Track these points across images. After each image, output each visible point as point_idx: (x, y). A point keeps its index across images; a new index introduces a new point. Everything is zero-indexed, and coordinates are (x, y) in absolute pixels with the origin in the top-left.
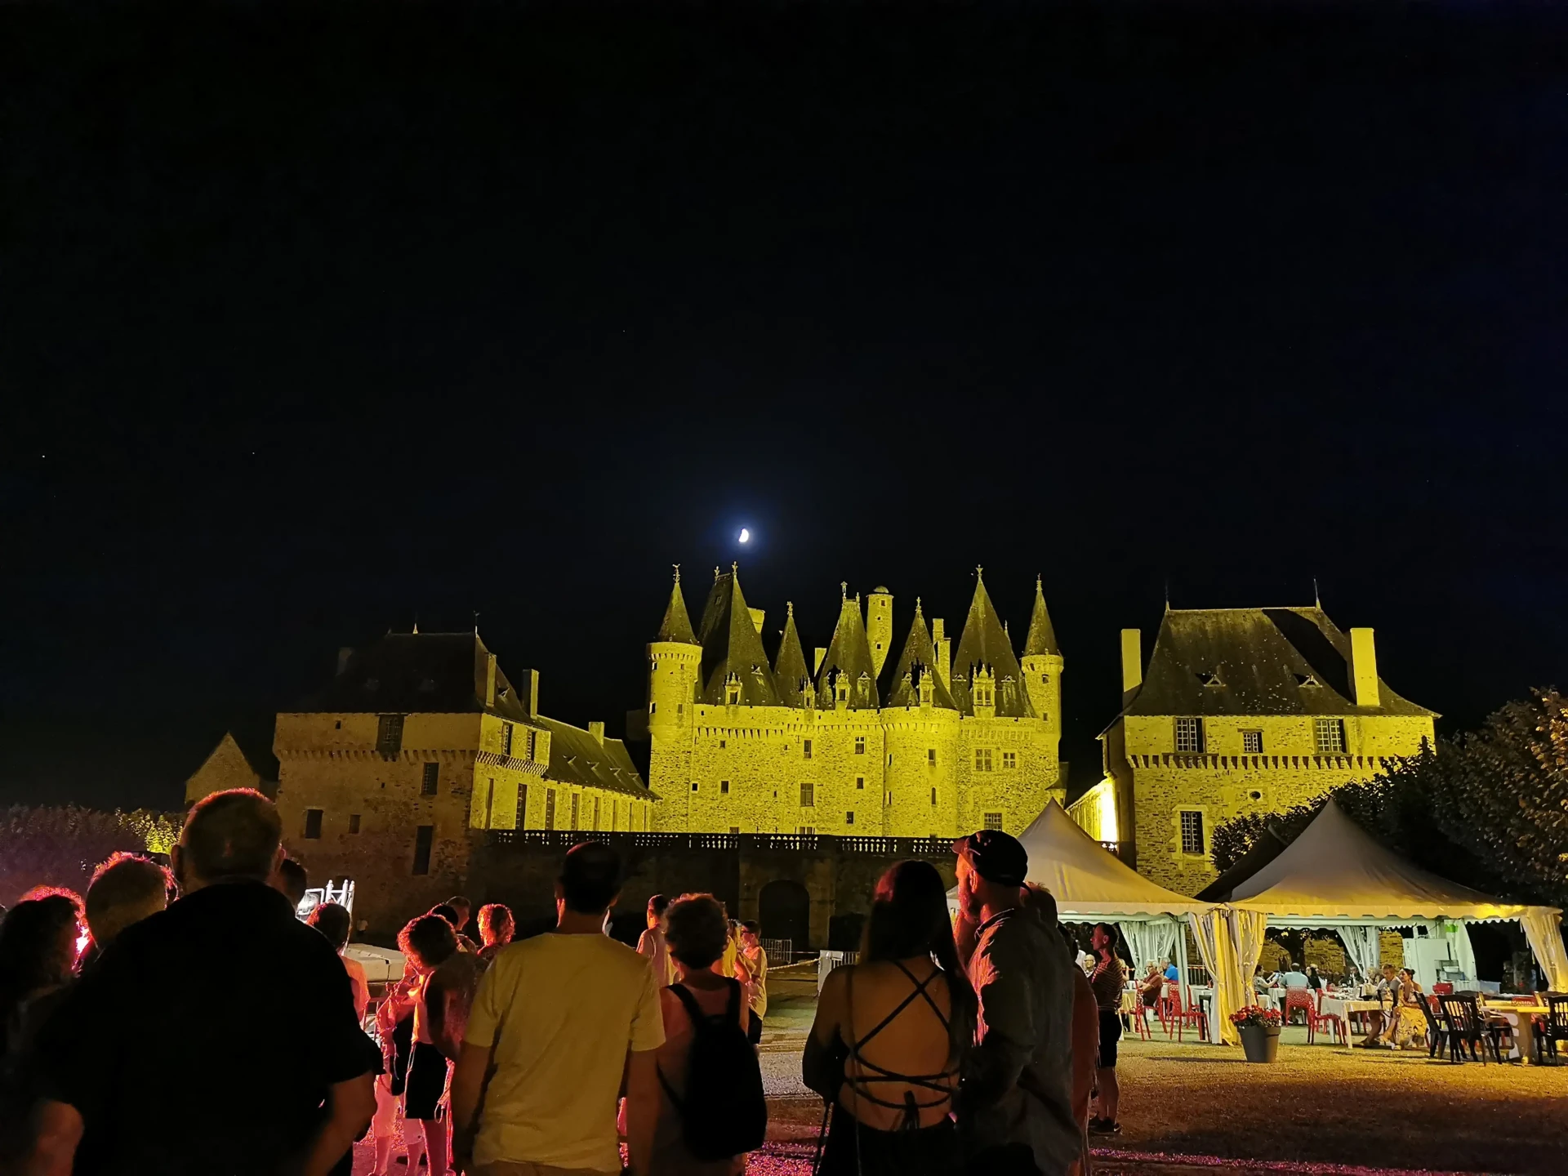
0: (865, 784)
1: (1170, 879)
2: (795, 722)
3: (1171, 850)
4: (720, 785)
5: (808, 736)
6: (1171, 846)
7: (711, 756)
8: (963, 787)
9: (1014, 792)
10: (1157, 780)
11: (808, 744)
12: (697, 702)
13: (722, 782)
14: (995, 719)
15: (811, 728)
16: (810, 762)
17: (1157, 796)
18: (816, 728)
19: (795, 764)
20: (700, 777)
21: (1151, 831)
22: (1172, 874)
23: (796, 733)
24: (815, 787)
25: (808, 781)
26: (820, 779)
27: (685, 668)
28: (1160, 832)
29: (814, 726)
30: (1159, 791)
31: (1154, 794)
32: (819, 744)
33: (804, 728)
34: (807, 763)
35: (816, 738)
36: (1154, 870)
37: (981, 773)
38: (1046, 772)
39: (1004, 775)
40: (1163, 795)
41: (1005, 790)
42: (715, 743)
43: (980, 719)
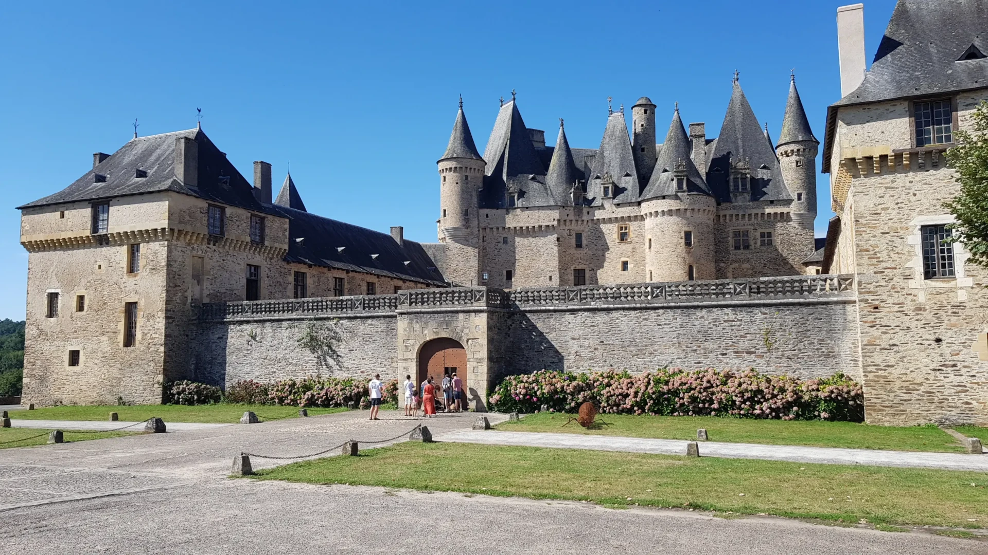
0: (630, 266)
1: (906, 315)
2: (566, 218)
3: (907, 277)
4: (505, 273)
5: (579, 228)
6: (907, 272)
7: (496, 251)
8: (722, 265)
9: (771, 267)
10: (886, 188)
11: (579, 236)
12: (481, 207)
13: (507, 271)
14: (751, 203)
15: (580, 223)
16: (579, 251)
17: (887, 209)
18: (585, 223)
19: (567, 253)
20: (488, 268)
21: (879, 255)
22: (908, 307)
23: (567, 228)
24: (587, 271)
25: (580, 267)
26: (591, 265)
27: (469, 179)
28: (892, 255)
29: (583, 221)
30: (889, 202)
31: (883, 206)
32: (589, 235)
33: (574, 222)
34: (579, 252)
35: (587, 230)
36: (882, 304)
37: (739, 251)
38: (802, 247)
39: (761, 252)
40: (896, 207)
41: (762, 265)
42: (499, 240)
43: (736, 204)
